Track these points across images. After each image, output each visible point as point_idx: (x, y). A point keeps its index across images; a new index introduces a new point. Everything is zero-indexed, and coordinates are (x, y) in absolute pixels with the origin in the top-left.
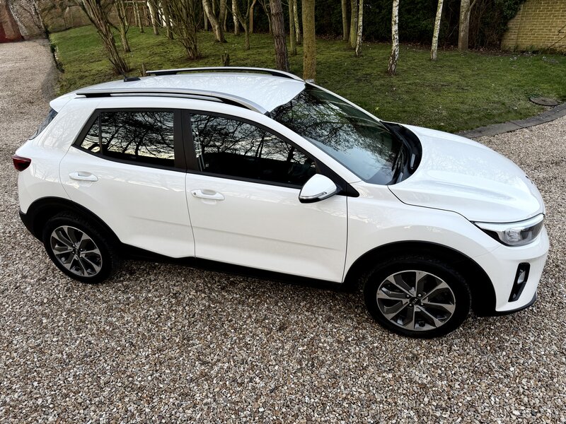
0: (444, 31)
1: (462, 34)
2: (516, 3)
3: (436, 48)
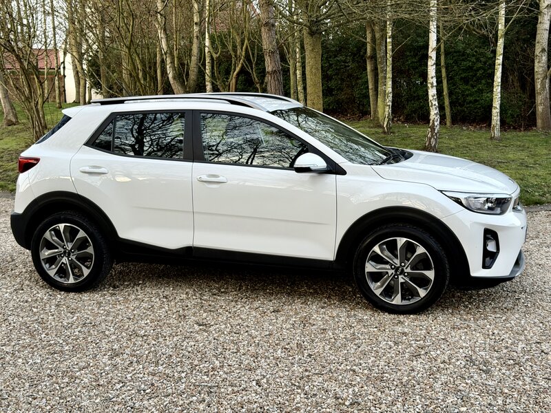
3: (499, 123)
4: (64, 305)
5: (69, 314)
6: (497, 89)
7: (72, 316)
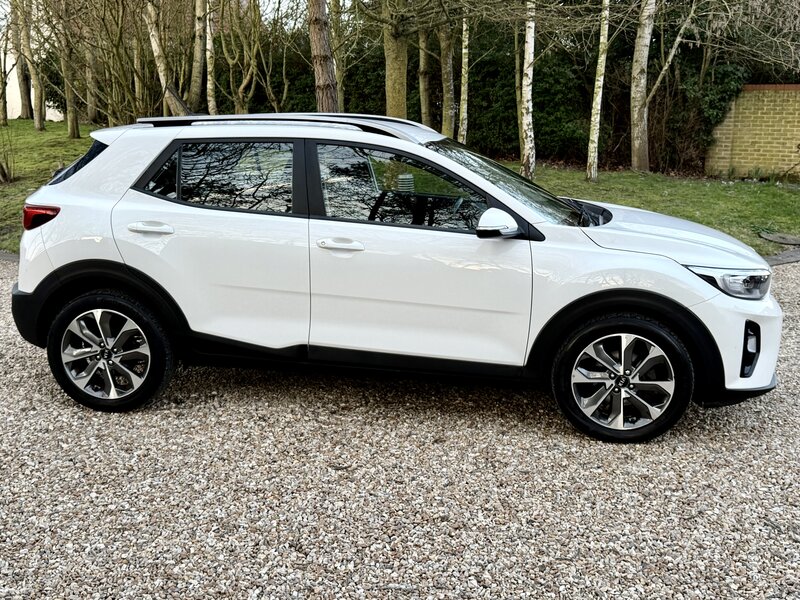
0: (605, 142)
1: (636, 144)
2: (722, 99)
3: (596, 160)
4: (109, 435)
5: (123, 454)
6: (596, 119)
7: (127, 455)
